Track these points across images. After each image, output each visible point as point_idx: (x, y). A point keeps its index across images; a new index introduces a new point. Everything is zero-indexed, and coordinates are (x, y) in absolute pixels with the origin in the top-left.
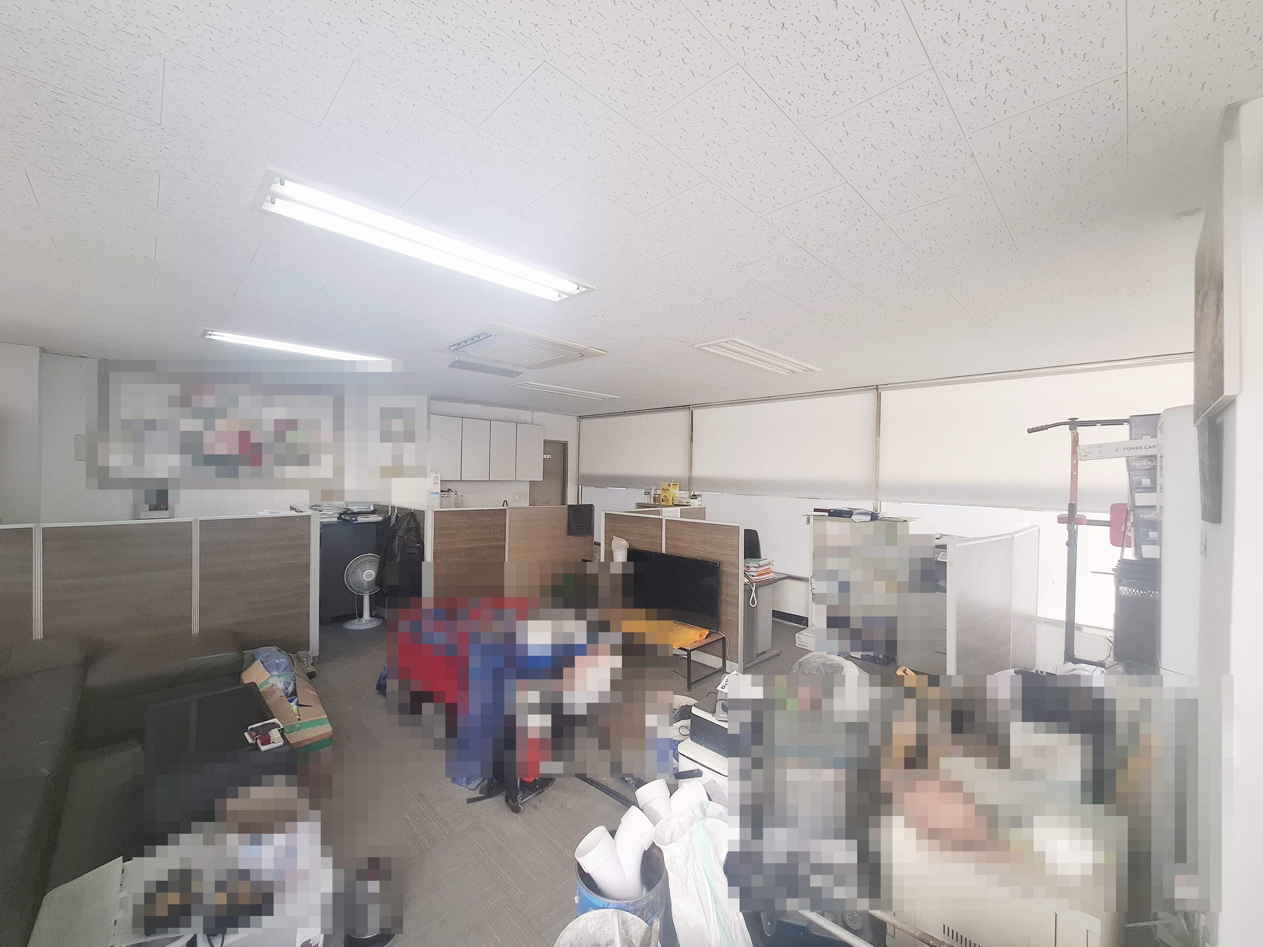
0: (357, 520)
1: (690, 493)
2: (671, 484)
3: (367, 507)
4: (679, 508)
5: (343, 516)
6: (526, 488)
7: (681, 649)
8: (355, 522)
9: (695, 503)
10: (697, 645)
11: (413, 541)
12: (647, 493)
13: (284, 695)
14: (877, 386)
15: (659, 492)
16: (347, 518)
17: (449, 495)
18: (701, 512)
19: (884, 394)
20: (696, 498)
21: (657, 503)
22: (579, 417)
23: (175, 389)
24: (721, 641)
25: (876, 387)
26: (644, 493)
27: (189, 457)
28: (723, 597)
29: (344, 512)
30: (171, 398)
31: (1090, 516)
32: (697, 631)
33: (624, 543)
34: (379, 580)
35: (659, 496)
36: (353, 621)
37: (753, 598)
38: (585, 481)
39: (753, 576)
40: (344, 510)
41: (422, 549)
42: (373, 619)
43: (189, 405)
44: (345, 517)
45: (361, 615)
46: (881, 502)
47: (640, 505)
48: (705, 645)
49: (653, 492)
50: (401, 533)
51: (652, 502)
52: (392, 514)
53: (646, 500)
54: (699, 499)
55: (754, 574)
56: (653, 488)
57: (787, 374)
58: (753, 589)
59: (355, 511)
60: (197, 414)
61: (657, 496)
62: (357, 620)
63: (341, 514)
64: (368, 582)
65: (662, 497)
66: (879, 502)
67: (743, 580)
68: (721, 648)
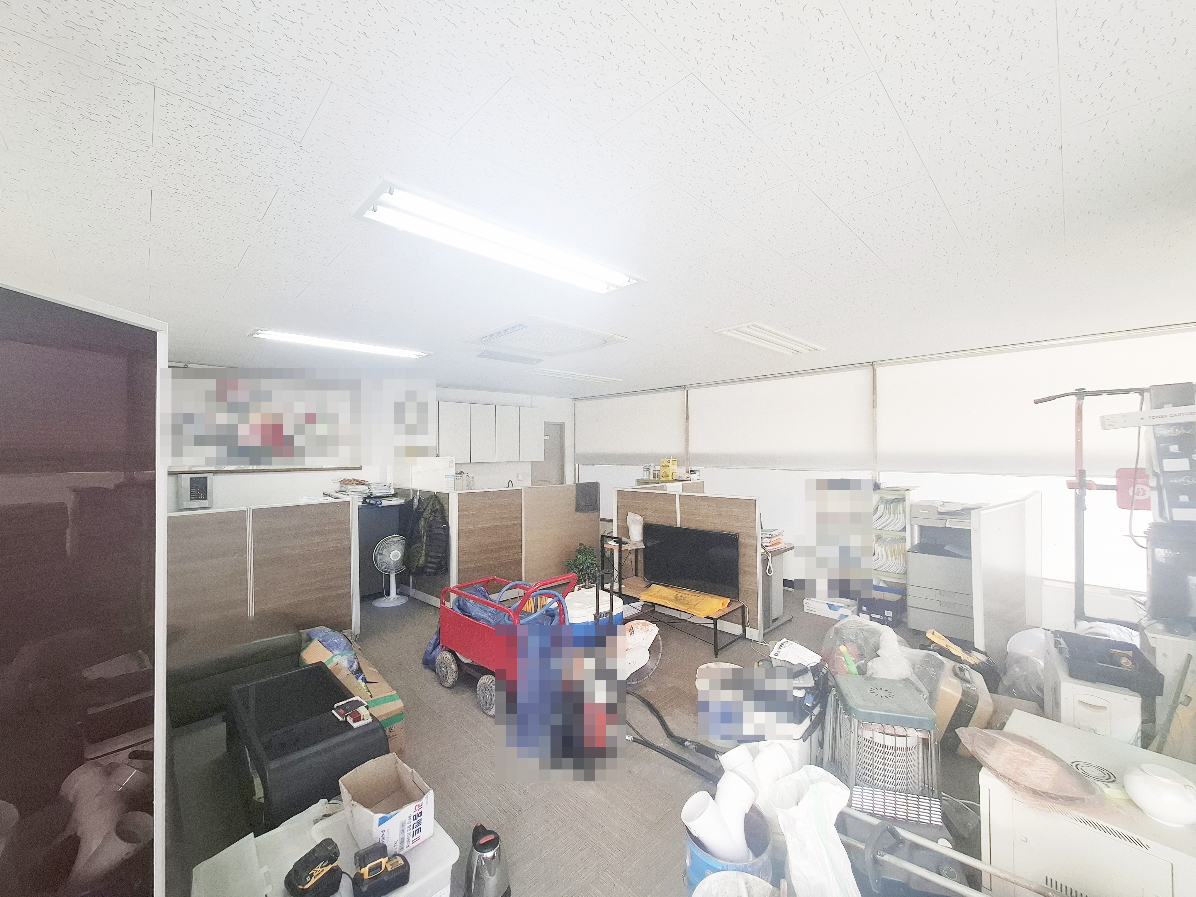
0: (382, 504)
1: (687, 468)
2: (671, 460)
3: (388, 491)
4: (681, 483)
5: (367, 501)
6: (528, 467)
7: (707, 617)
8: (380, 506)
9: (694, 478)
10: (721, 614)
11: (439, 522)
12: (646, 470)
13: (350, 673)
14: (873, 362)
15: (658, 468)
16: (372, 502)
17: (461, 477)
18: (701, 486)
19: (879, 370)
20: (695, 473)
21: (657, 479)
22: (574, 400)
23: (211, 385)
24: (740, 610)
25: (871, 363)
26: (643, 470)
27: (225, 448)
28: (741, 567)
29: (368, 496)
30: (207, 393)
31: (1099, 481)
32: (720, 600)
33: (639, 518)
34: (407, 559)
35: (659, 472)
36: (381, 599)
37: (770, 567)
38: (583, 459)
39: (767, 546)
40: (367, 495)
41: (447, 529)
42: (400, 596)
43: (225, 399)
44: (370, 501)
45: (388, 594)
46: (879, 473)
47: (640, 482)
48: (728, 613)
49: (652, 469)
50: (426, 514)
51: (652, 478)
52: (415, 497)
53: (645, 476)
54: (697, 473)
55: (768, 544)
56: (652, 465)
57: (791, 354)
58: (770, 558)
59: (378, 495)
60: (233, 408)
61: (657, 472)
62: (385, 598)
63: (365, 498)
64: (394, 562)
65: (662, 473)
66: (877, 473)
67: (760, 551)
68: (740, 615)
